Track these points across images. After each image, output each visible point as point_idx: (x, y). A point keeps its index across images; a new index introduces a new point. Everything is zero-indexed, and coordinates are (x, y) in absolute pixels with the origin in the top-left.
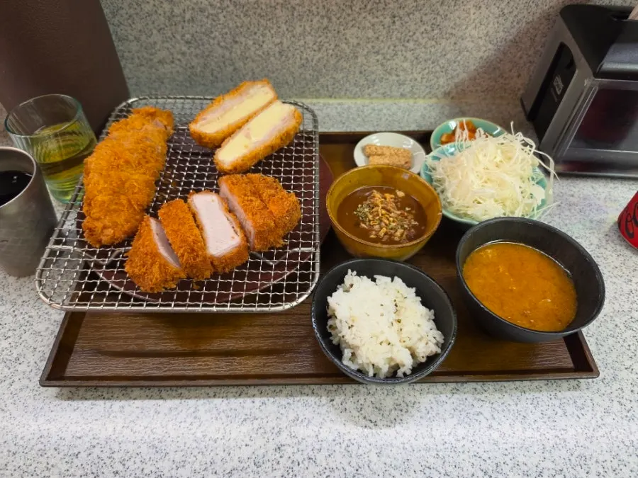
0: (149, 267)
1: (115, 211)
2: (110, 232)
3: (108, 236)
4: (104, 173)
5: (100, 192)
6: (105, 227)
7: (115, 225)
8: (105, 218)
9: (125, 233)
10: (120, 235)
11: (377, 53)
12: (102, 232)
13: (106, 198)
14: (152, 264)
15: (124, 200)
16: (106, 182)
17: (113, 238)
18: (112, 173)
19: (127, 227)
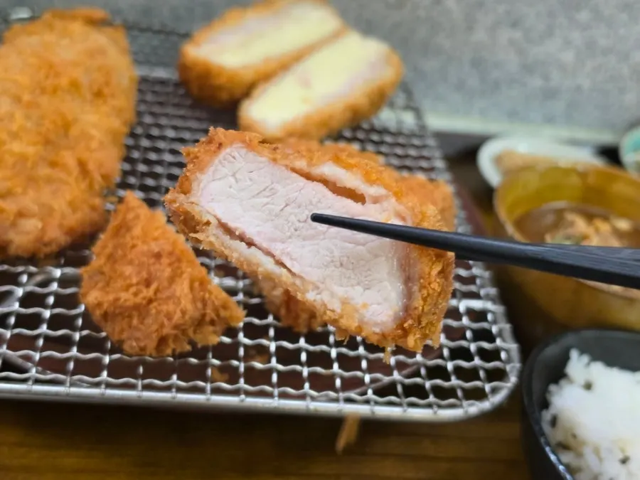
0: (166, 284)
1: (49, 180)
2: (32, 226)
3: (28, 233)
4: (26, 97)
5: (15, 136)
6: (21, 214)
7: (46, 213)
8: (24, 193)
9: (70, 231)
10: (56, 235)
11: (515, 24)
12: (14, 225)
13: (31, 150)
14: (172, 280)
15: (69, 159)
16: (28, 117)
17: (39, 240)
18: (44, 100)
19: (74, 219)
